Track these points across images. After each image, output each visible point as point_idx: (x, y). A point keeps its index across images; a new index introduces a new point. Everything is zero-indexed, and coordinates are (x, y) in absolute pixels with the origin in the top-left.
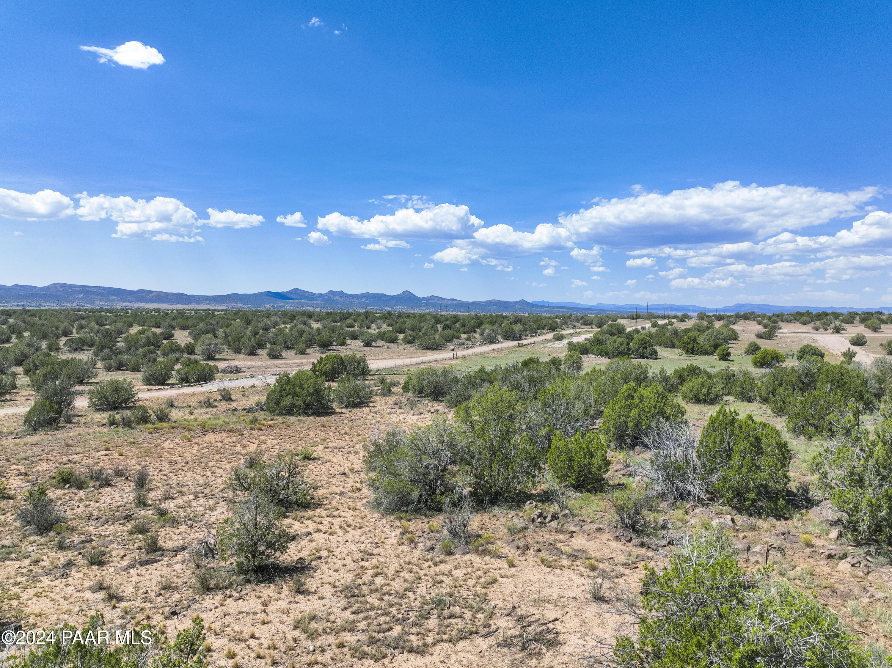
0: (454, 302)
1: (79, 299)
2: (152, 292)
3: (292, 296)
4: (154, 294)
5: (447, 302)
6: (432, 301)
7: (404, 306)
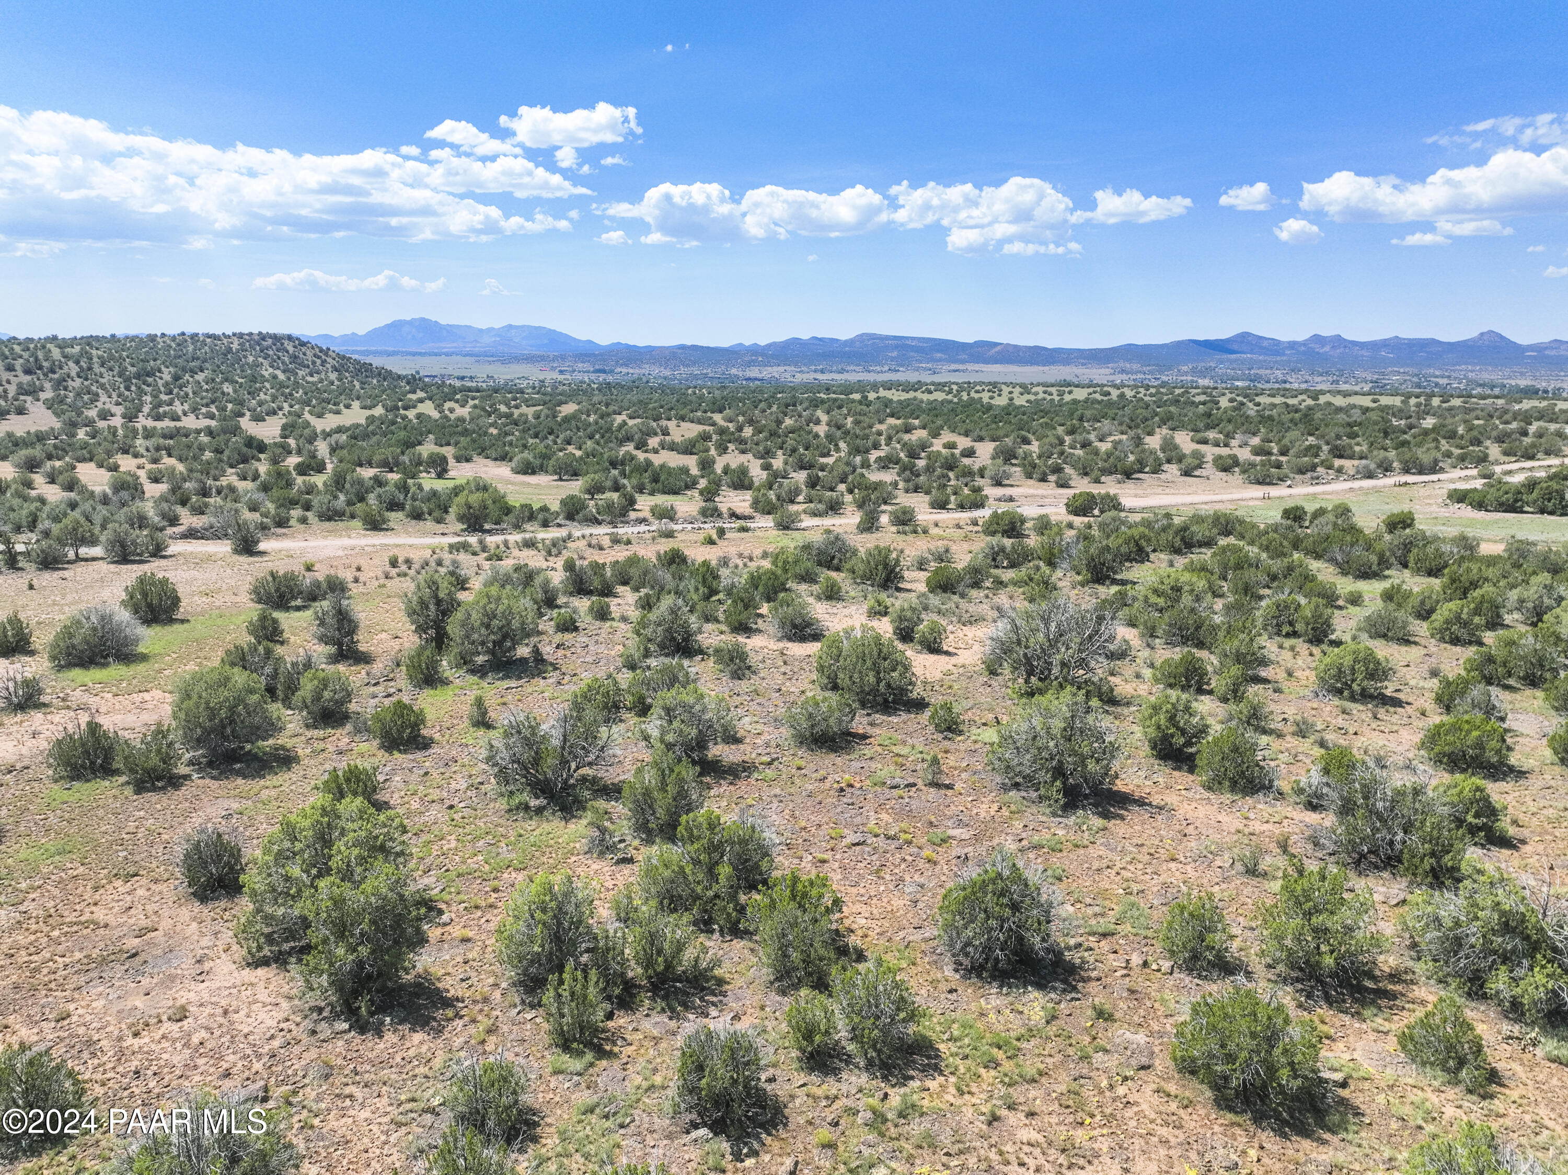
1: (893, 359)
2: (996, 344)
3: (1235, 347)
4: (998, 348)
6: (1553, 353)
7: (1475, 364)
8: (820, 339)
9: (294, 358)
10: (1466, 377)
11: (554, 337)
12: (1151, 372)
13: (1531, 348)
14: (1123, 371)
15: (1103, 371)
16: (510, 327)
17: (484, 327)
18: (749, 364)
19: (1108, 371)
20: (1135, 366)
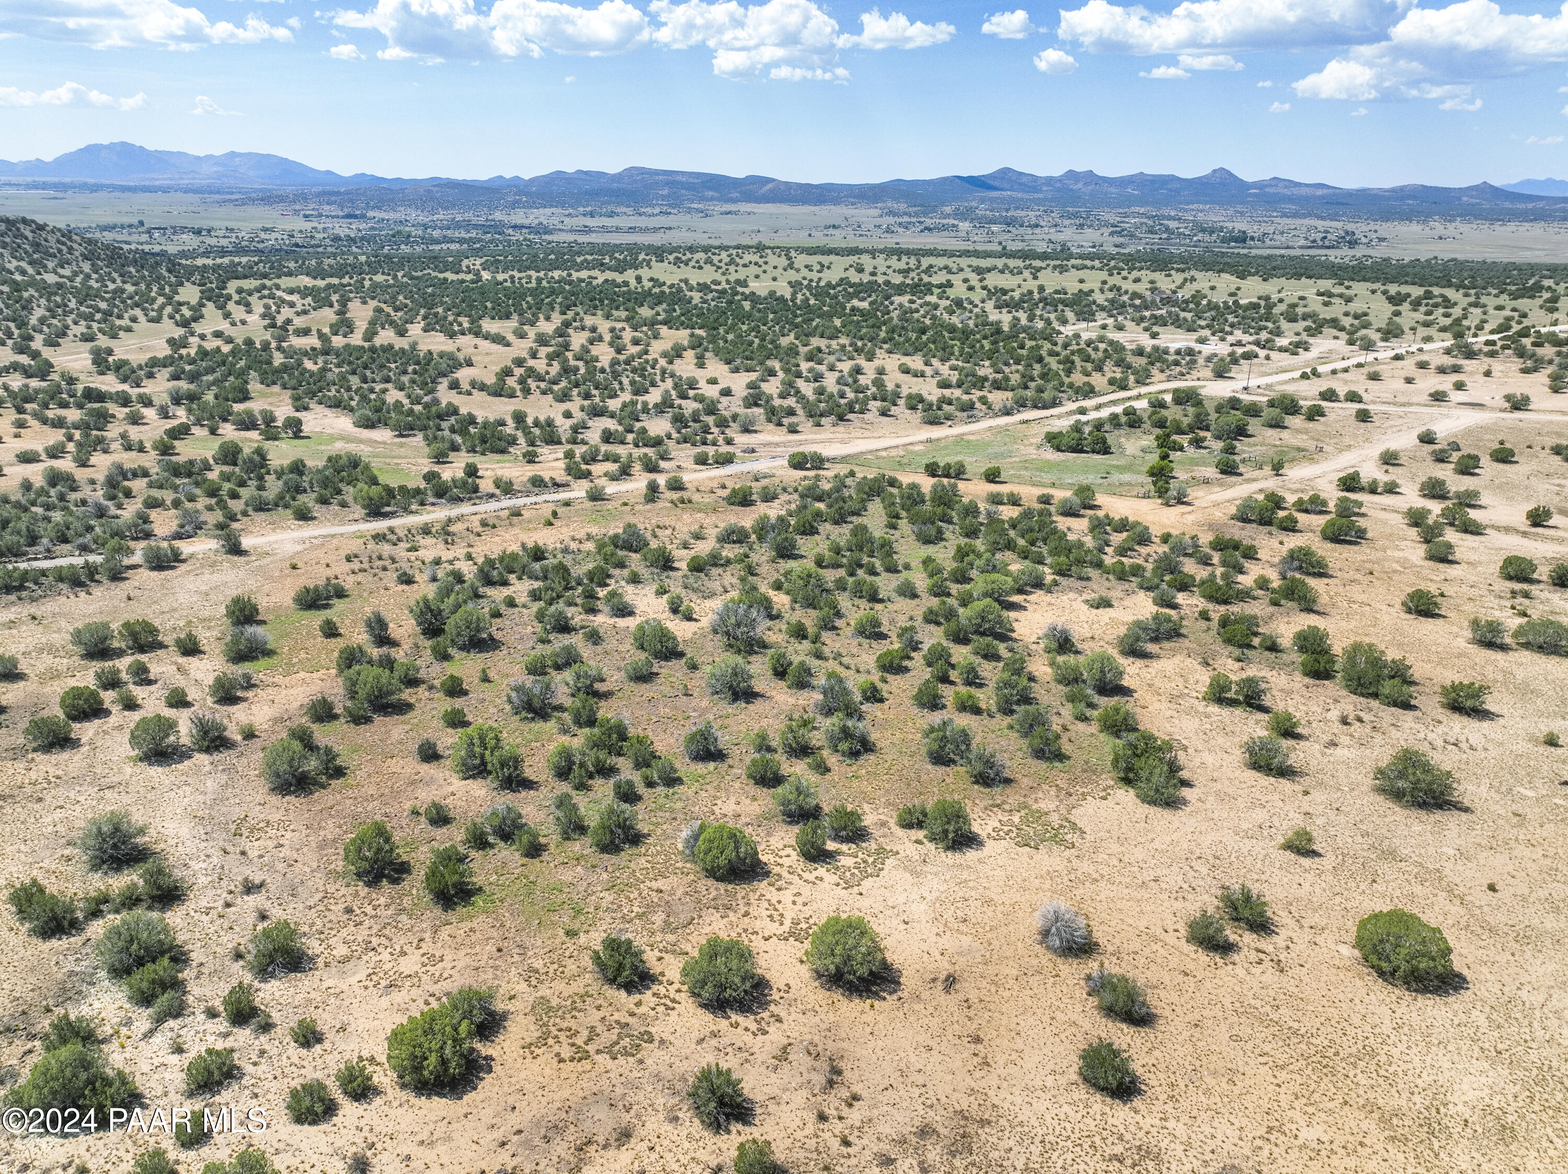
0: (1320, 192)
1: (663, 197)
2: (773, 180)
3: (996, 183)
4: (770, 186)
5: (1303, 191)
6: (1272, 190)
7: (1206, 203)
8: (586, 173)
9: (36, 245)
11: (287, 167)
12: (917, 215)
13: (1255, 185)
14: (889, 211)
15: (870, 212)
16: (233, 154)
17: (202, 154)
18: (514, 205)
19: (876, 212)
20: (903, 206)
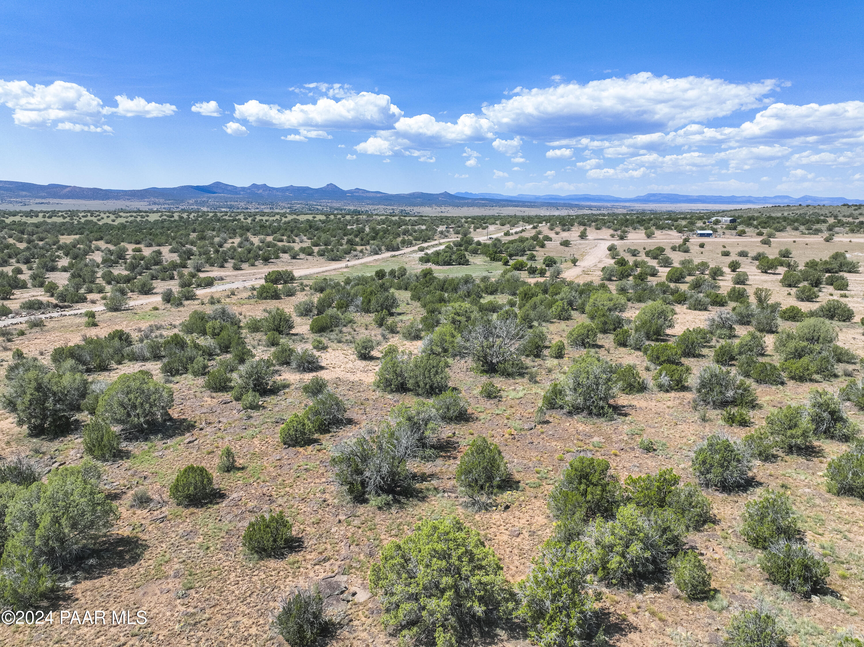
0: (379, 195)
3: (215, 190)
4: (68, 189)
5: (371, 195)
6: (357, 194)
7: (329, 199)
10: (327, 206)
12: (172, 204)
13: (348, 192)
14: (155, 203)
15: (142, 203)
19: (146, 203)
20: (162, 201)
